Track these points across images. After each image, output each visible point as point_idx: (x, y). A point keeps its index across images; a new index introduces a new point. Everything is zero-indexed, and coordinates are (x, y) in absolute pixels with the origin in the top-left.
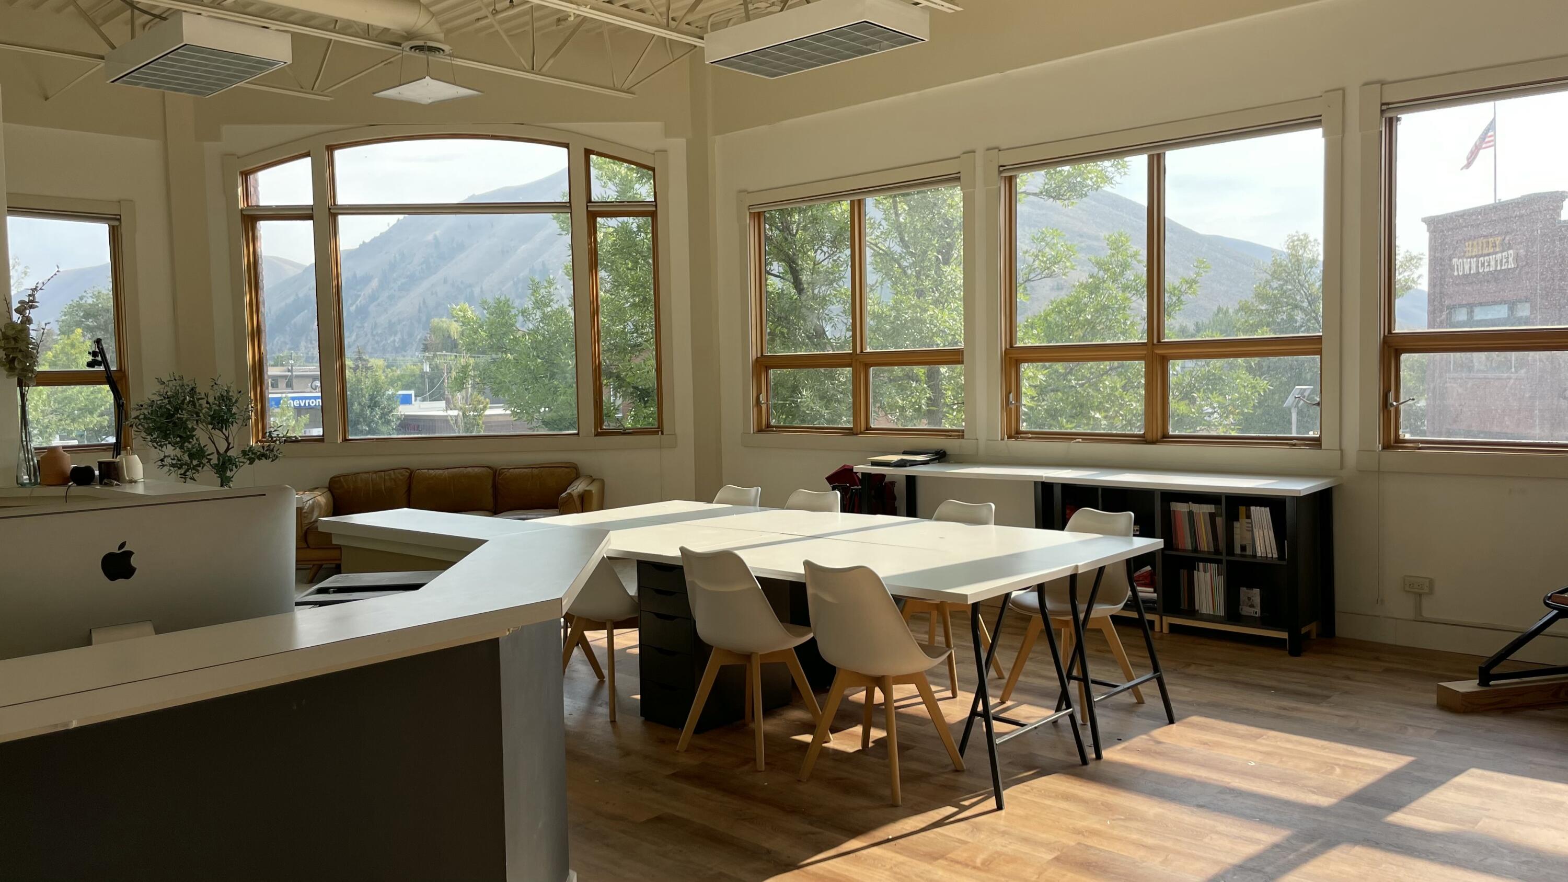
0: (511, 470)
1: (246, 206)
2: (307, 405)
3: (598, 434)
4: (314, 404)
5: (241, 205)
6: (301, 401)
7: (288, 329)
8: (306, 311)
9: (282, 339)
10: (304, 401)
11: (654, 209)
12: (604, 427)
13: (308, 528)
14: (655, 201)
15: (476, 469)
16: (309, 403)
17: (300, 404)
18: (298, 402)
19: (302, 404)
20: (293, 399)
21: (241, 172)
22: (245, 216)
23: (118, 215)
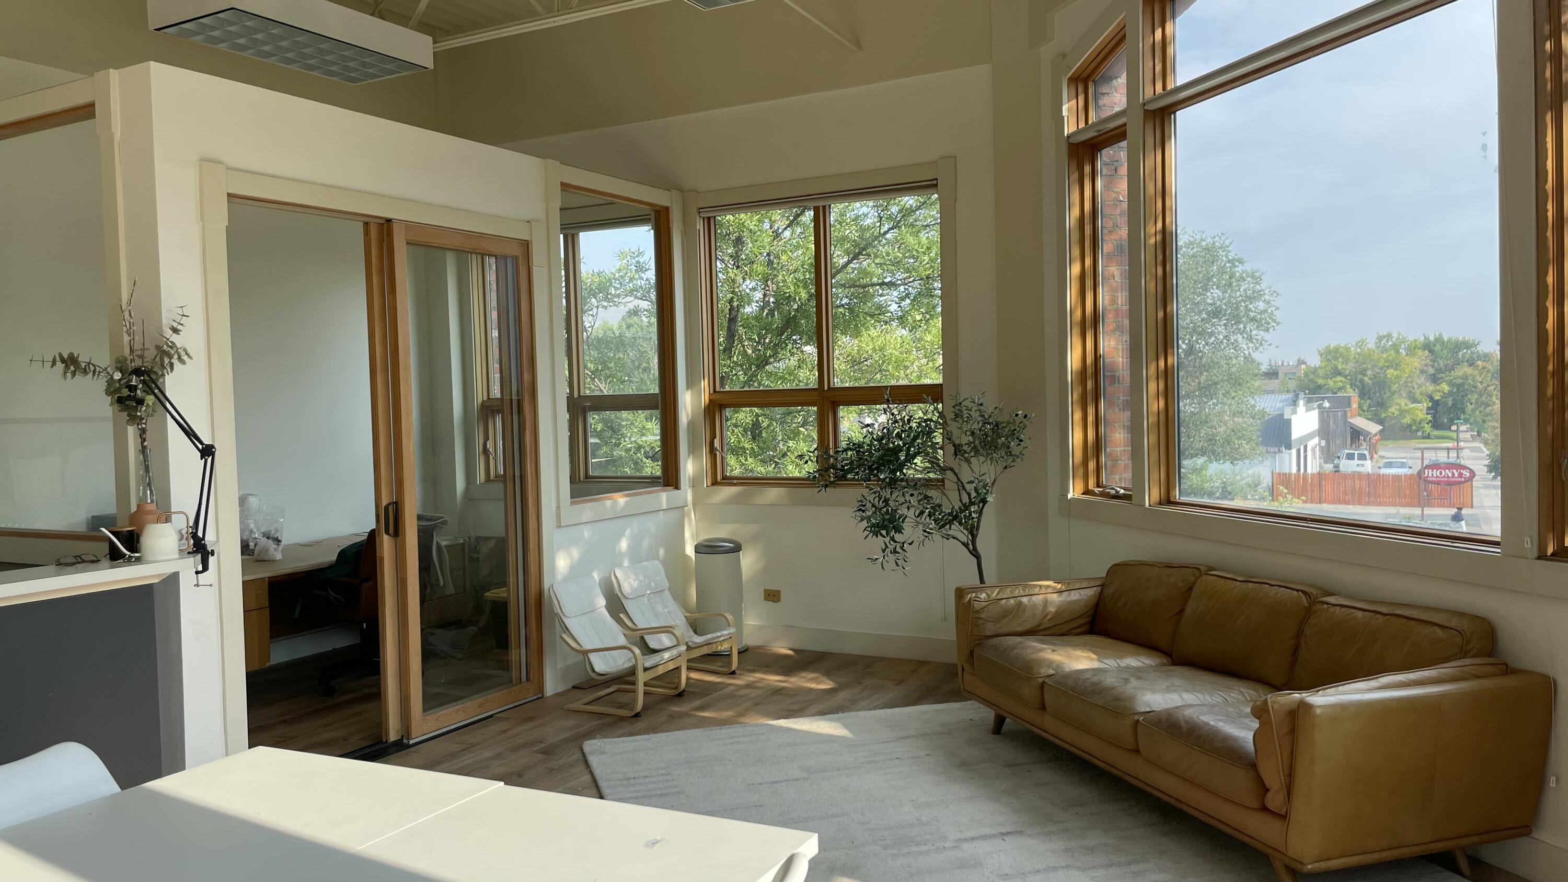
1: (1082, 125)
5: (1069, 128)
13: (977, 645)
15: (1281, 593)
21: (1071, 80)
22: (1078, 144)
23: (934, 179)
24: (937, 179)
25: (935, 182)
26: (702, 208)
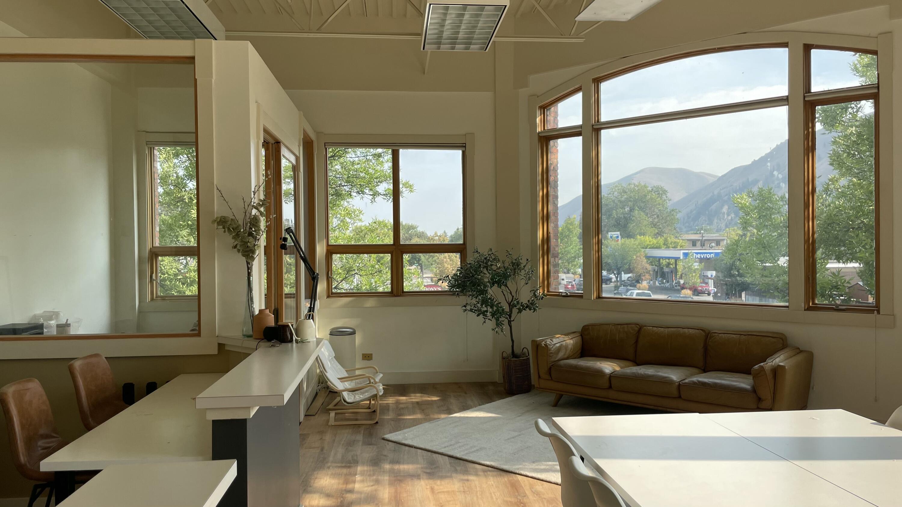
0: (720, 335)
1: (542, 130)
2: (705, 257)
3: (809, 309)
4: (709, 257)
5: (539, 129)
6: (701, 255)
7: (707, 213)
8: (718, 202)
9: (704, 219)
10: (703, 255)
11: (876, 91)
12: (817, 302)
13: (552, 365)
14: (878, 84)
15: (691, 331)
16: (706, 256)
17: (701, 256)
18: (700, 255)
19: (702, 257)
20: (697, 253)
21: (539, 107)
22: (541, 137)
23: (464, 144)
24: (465, 144)
25: (464, 145)
26: (326, 143)
